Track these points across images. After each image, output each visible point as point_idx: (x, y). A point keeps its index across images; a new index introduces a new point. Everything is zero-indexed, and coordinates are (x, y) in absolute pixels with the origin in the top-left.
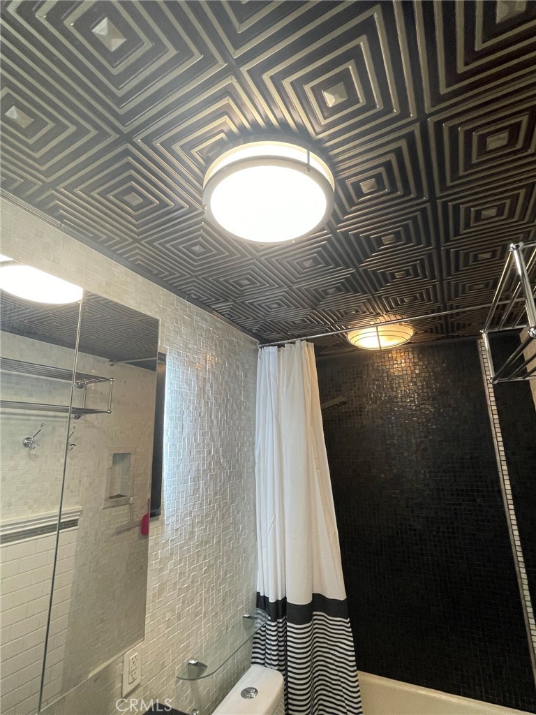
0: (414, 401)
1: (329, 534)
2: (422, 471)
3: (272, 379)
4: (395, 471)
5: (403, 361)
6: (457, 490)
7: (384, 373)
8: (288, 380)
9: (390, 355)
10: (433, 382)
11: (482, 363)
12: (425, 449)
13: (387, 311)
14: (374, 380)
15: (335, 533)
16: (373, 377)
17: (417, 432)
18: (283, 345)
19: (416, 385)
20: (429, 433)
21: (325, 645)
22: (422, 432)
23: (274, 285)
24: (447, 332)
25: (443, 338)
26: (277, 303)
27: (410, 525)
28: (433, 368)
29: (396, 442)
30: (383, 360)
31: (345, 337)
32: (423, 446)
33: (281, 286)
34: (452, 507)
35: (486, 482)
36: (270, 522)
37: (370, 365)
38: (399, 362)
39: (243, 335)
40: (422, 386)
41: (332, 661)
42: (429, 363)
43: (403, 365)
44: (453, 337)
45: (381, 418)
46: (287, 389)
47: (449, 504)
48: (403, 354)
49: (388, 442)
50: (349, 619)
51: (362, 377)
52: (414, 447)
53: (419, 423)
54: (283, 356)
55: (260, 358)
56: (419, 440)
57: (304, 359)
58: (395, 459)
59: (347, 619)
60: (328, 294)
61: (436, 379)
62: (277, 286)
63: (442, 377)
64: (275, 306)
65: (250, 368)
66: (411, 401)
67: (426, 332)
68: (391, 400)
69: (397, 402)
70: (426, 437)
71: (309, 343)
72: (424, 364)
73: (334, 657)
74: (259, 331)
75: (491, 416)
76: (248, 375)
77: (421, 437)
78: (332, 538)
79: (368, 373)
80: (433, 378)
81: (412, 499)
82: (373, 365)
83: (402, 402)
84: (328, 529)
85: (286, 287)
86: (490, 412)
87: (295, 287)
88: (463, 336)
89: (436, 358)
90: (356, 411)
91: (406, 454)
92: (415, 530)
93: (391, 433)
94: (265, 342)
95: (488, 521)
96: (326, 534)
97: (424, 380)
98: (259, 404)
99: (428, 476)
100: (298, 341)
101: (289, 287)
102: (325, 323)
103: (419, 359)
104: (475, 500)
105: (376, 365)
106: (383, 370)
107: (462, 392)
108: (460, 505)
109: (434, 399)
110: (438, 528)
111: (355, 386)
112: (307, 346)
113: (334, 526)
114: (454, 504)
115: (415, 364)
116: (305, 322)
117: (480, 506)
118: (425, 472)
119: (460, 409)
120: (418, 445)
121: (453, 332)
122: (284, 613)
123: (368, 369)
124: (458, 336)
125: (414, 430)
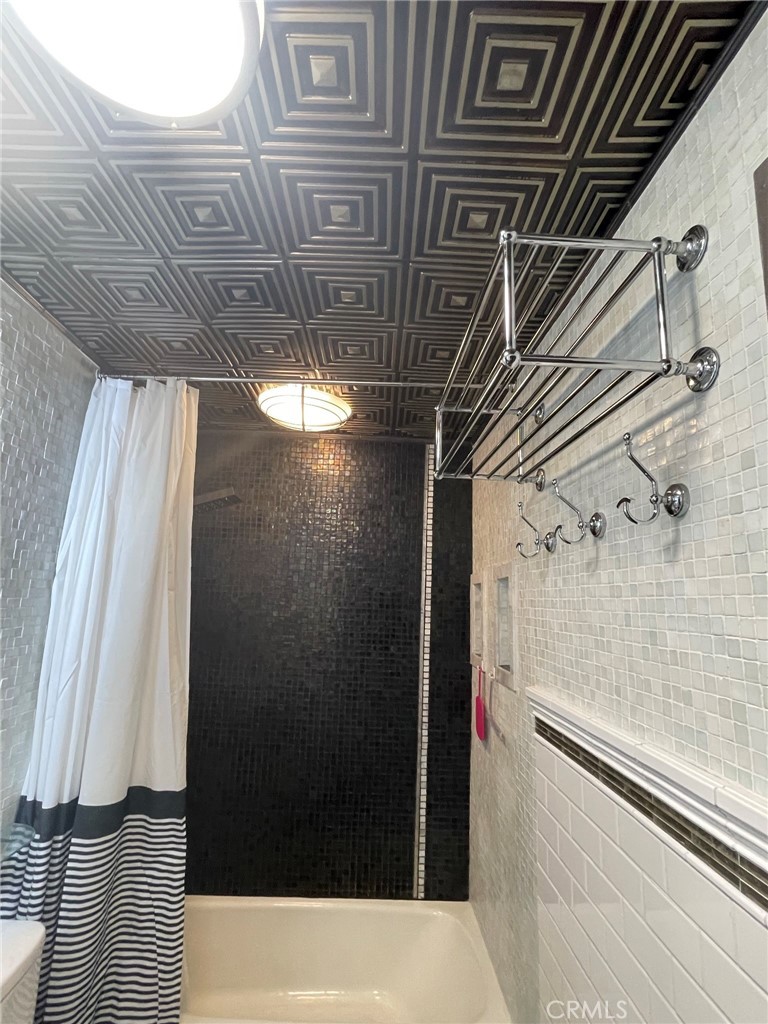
0: (336, 513)
1: (172, 691)
2: (330, 610)
3: (113, 434)
4: (294, 608)
5: (332, 456)
6: (369, 635)
7: (302, 469)
8: (144, 440)
9: (315, 446)
10: (365, 490)
11: (426, 474)
12: (339, 580)
13: (321, 364)
14: (286, 477)
15: (184, 690)
16: (287, 472)
17: (332, 556)
18: (143, 384)
19: (342, 491)
20: (348, 559)
21: (139, 864)
22: (339, 556)
23: (135, 244)
24: (394, 426)
25: (387, 433)
26: (141, 290)
27: (302, 683)
28: (367, 473)
29: (302, 568)
30: (304, 450)
31: (254, 399)
32: (337, 575)
33: (147, 251)
34: (359, 658)
35: (404, 625)
36: (66, 674)
37: (285, 454)
38: (326, 456)
39: (65, 343)
40: (350, 493)
41: (146, 887)
42: (365, 464)
43: (331, 462)
44: (399, 433)
45: (288, 533)
46: (138, 455)
47: (357, 654)
48: (332, 447)
49: (291, 567)
50: (184, 819)
51: (270, 470)
52: (325, 576)
53: (337, 544)
54: (142, 402)
55: (96, 395)
56: (333, 567)
57: (177, 409)
58: (297, 592)
59: (182, 818)
60: (232, 298)
61: (369, 488)
62: (141, 247)
63: (376, 486)
64: (135, 294)
65: (72, 406)
66: (332, 513)
67: (368, 417)
68: (306, 509)
69: (315, 513)
70: (342, 564)
71: (190, 387)
72: (357, 465)
73: (149, 880)
74: (102, 348)
75: (424, 543)
76: (65, 417)
77: (336, 563)
78: (176, 697)
79: (280, 466)
80: (365, 485)
81: (310, 648)
82: (288, 456)
83: (320, 513)
84: (172, 683)
85: (158, 255)
86: (424, 537)
87: (175, 262)
88: (411, 436)
89: (374, 459)
90: (254, 520)
91: (313, 585)
92: (307, 690)
93: (298, 555)
94: (111, 370)
95: (399, 674)
96: (168, 691)
97: (354, 487)
98: (80, 476)
99: (336, 617)
100: (170, 380)
101: (163, 257)
102: (225, 362)
103: (353, 458)
104: (387, 648)
105: (293, 455)
106: (302, 464)
107: (396, 509)
108: (369, 654)
109: (361, 513)
110: (338, 685)
111: (257, 481)
112: (188, 391)
113: (184, 679)
114: (362, 654)
115: (346, 463)
116: (190, 349)
117: (392, 655)
118: (333, 610)
119: (391, 531)
120: (330, 574)
121: (400, 425)
122: (69, 824)
123: (281, 461)
124: (405, 435)
125: (329, 553)
